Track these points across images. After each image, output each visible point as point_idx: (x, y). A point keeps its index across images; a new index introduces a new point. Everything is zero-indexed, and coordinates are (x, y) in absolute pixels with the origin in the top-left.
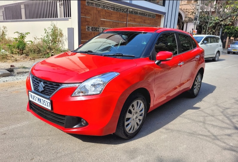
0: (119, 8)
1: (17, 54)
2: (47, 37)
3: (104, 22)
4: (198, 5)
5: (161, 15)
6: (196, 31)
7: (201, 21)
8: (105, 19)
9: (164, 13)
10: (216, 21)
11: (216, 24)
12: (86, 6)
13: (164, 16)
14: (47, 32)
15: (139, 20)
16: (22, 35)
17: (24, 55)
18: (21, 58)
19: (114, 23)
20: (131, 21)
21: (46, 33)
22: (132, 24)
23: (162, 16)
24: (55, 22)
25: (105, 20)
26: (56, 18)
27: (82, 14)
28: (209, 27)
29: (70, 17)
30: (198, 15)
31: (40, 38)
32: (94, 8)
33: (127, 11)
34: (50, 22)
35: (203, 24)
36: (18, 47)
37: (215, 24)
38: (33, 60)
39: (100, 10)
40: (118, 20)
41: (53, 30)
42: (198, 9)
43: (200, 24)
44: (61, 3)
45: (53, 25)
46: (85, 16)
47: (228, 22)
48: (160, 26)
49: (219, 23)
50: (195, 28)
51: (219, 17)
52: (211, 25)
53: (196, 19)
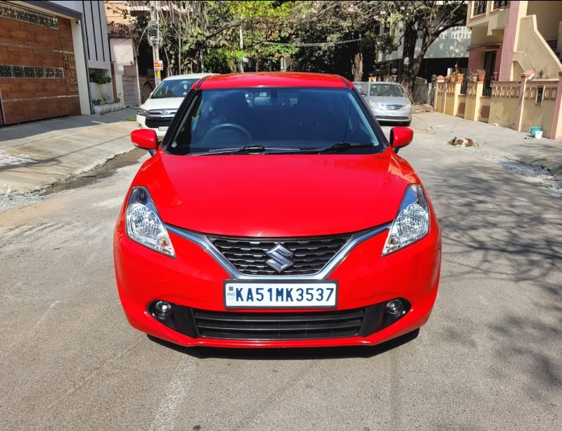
5: (70, 20)
6: (162, 62)
9: (78, 15)
11: (199, 44)
13: (79, 22)
15: (22, 34)
22: (6, 47)
28: (182, 53)
30: (158, 22)
35: (167, 45)
37: (196, 45)
47: (219, 41)
48: (73, 50)
49: (204, 42)
50: (158, 54)
51: (202, 29)
52: (186, 48)
53: (154, 33)
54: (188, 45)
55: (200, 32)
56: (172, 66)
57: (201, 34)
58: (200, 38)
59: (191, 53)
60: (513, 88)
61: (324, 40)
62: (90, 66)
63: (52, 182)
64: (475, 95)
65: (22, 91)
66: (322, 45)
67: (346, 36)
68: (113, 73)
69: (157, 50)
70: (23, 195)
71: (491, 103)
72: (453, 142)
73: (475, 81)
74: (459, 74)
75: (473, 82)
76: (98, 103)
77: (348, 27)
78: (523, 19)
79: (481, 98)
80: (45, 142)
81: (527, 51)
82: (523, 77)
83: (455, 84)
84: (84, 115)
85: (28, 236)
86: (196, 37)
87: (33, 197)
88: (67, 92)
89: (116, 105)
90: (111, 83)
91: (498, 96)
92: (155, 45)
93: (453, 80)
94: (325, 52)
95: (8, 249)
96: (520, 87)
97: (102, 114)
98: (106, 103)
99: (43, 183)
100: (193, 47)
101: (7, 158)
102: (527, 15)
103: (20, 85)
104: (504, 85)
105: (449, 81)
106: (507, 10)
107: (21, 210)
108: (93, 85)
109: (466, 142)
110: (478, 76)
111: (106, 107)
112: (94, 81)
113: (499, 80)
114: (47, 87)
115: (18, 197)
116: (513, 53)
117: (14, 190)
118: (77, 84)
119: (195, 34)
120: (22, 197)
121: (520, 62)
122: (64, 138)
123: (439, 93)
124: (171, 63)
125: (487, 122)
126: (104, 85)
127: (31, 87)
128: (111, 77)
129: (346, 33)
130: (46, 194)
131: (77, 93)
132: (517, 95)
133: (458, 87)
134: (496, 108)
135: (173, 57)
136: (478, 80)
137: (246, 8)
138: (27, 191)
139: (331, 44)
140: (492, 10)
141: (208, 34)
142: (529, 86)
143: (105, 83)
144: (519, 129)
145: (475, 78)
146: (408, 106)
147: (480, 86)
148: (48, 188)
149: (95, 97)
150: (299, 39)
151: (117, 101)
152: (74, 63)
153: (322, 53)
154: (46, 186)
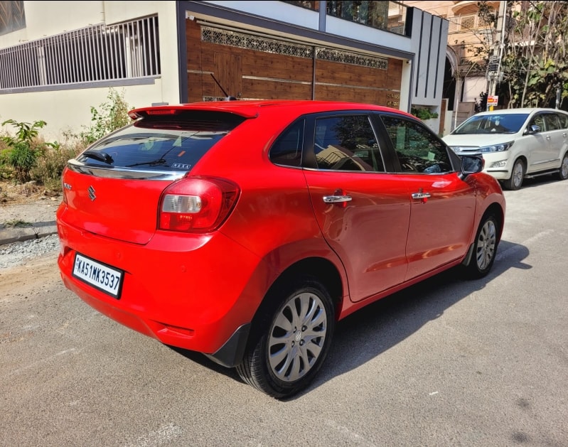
0: (292, 45)
1: (13, 180)
2: (98, 130)
3: (252, 84)
4: (499, 32)
5: (402, 61)
6: (497, 97)
7: (506, 73)
8: (254, 76)
9: (410, 56)
10: (547, 70)
11: (549, 77)
12: (201, 43)
13: (410, 62)
14: (97, 117)
15: (346, 75)
16: (25, 128)
17: (30, 182)
18: (21, 193)
19: (279, 87)
20: (323, 78)
21: (95, 119)
22: (327, 86)
23: (404, 63)
24: (119, 90)
25: (255, 78)
26: (122, 78)
27: (190, 65)
28: (528, 87)
29: (157, 75)
30: (501, 57)
31: (78, 133)
32: (224, 46)
33: (313, 52)
34: (107, 89)
35: (512, 80)
36: (14, 163)
37: (545, 78)
38: (53, 199)
39: (240, 51)
40: (290, 77)
41: (116, 109)
42: (497, 42)
43: (504, 78)
44: (133, 38)
45: (114, 96)
46: (200, 68)
48: (399, 88)
49: (556, 75)
50: (494, 90)
51: (556, 60)
52: (534, 81)
53: (494, 68)
54: (537, 78)
55: (553, 64)
56: (514, 101)
57: (554, 66)
58: (551, 71)
59: (541, 87)
62: (414, 103)
68: (444, 109)
90: (438, 119)
92: (492, 80)
100: (542, 80)
119: (546, 67)
124: (513, 98)
128: (439, 114)
135: (517, 92)
141: (562, 66)
152: (398, 100)
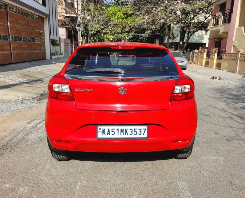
4: (79, 10)
9: (47, 16)
11: (98, 31)
13: (48, 19)
15: (23, 22)
28: (90, 34)
30: (81, 21)
42: (79, 15)
47: (106, 31)
48: (44, 31)
49: (100, 31)
50: (80, 35)
51: (100, 25)
52: (92, 32)
53: (79, 26)
55: (99, 26)
58: (99, 29)
59: (94, 35)
60: (233, 56)
61: (144, 33)
62: (51, 38)
63: (41, 93)
64: (214, 58)
65: (21, 48)
66: (143, 35)
67: (153, 32)
68: (60, 42)
69: (80, 33)
70: (28, 100)
71: (222, 62)
72: (213, 78)
73: (214, 52)
74: (205, 49)
75: (213, 53)
76: (53, 54)
77: (154, 28)
78: (237, 28)
79: (216, 59)
80: (33, 72)
81: (239, 41)
82: (239, 52)
83: (204, 53)
84: (47, 60)
85: (40, 128)
86: (97, 28)
87: (34, 102)
88: (41, 49)
89: (61, 56)
90: (59, 46)
91: (226, 59)
92: (79, 30)
93: (203, 51)
94: (144, 38)
95: (31, 137)
96: (237, 56)
97: (55, 59)
98: (57, 55)
99: (37, 93)
100: (95, 32)
101: (17, 80)
102: (239, 26)
103: (21, 45)
104: (229, 55)
105: (201, 52)
106: (229, 24)
107: (30, 110)
108: (52, 46)
109: (218, 78)
110: (215, 51)
111: (57, 57)
112: (52, 45)
113: (226, 53)
114: (32, 46)
115: (26, 101)
116: (233, 42)
117: (23, 97)
118: (45, 46)
119: (97, 27)
120: (28, 101)
121: (236, 46)
122: (41, 70)
123: (196, 57)
124: (85, 39)
125: (220, 70)
126: (56, 47)
127: (25, 46)
128: (59, 43)
129: (153, 31)
130: (40, 99)
131: (45, 49)
132: (236, 59)
133: (205, 54)
134: (224, 64)
135: (86, 36)
136: (215, 52)
137: (114, 18)
138: (30, 98)
139: (147, 35)
140: (222, 24)
141: (102, 27)
142: (241, 55)
143: (57, 46)
144: (237, 73)
145: (214, 51)
146: (186, 61)
147: (216, 55)
148: (40, 96)
149: (53, 52)
150: (133, 32)
151: (61, 54)
152: (44, 36)
153: (143, 38)
154: (39, 95)
